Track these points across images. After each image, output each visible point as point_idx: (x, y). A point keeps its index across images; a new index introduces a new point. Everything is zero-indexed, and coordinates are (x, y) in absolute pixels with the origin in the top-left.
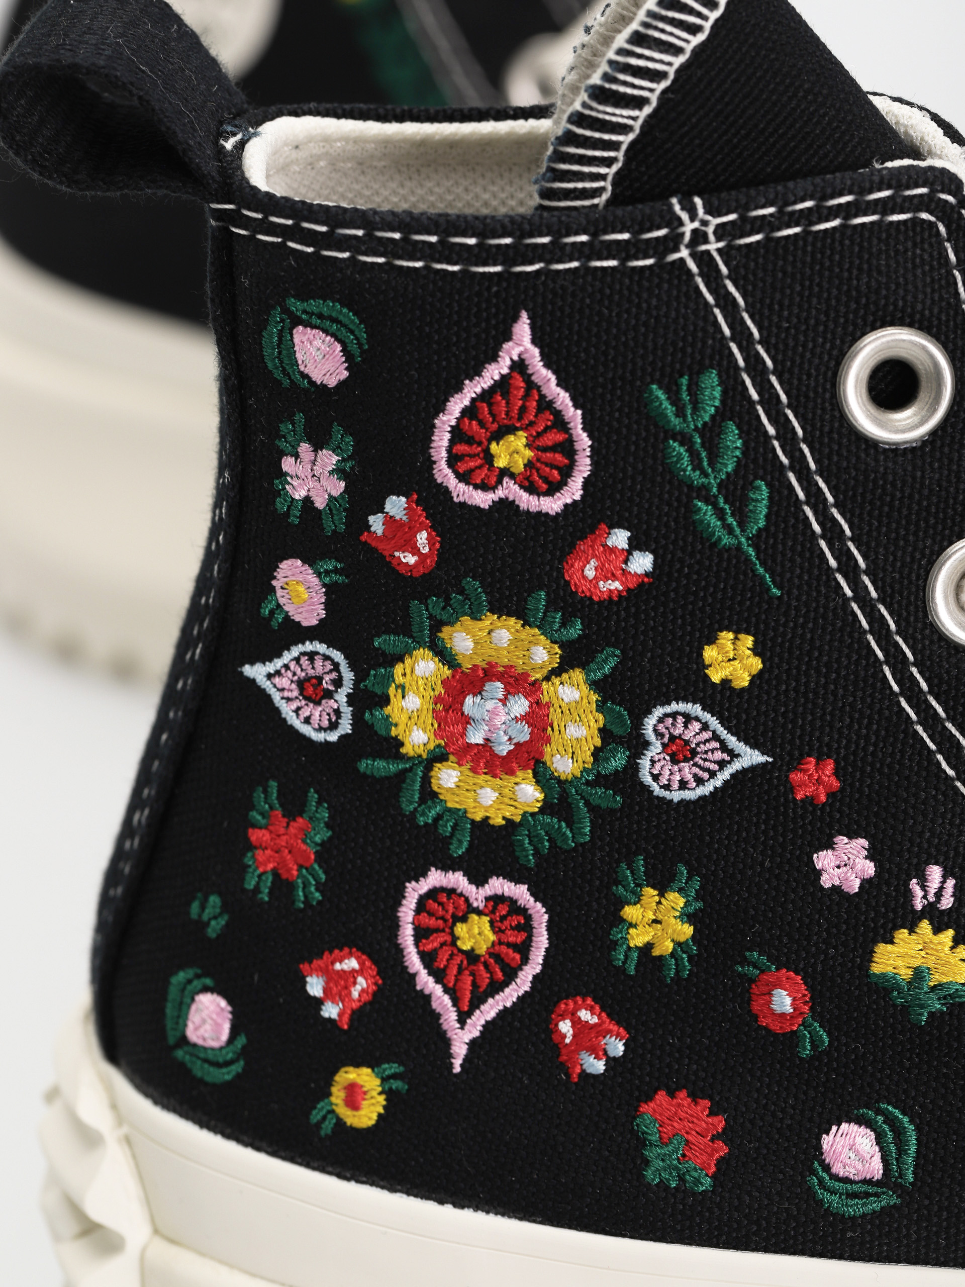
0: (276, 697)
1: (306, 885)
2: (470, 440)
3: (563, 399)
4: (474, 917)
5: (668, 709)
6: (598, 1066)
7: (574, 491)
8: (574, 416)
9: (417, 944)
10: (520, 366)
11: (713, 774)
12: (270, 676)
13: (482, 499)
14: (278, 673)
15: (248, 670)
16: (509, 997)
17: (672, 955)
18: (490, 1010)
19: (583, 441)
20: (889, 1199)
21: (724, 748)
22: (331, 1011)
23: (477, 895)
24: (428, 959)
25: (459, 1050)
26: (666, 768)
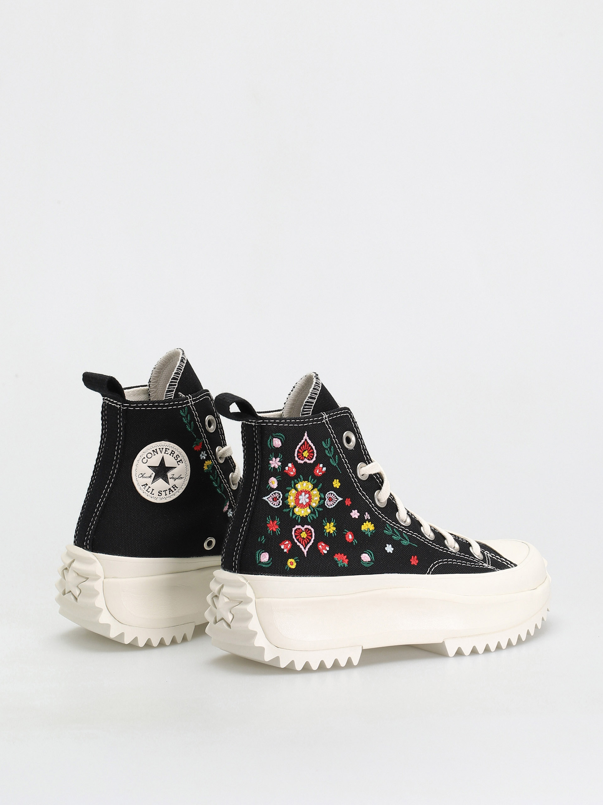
0: (269, 502)
1: (278, 531)
2: (300, 453)
3: (312, 445)
4: (303, 532)
5: (329, 493)
6: (326, 552)
7: (314, 459)
8: (314, 447)
9: (296, 538)
10: (306, 440)
11: (335, 503)
12: (267, 499)
13: (302, 462)
14: (269, 498)
15: (264, 498)
16: (311, 544)
17: (333, 533)
18: (308, 546)
19: (315, 451)
20: (372, 563)
21: (337, 498)
22: (285, 550)
23: (303, 529)
24: (298, 540)
25: (305, 553)
26: (329, 503)
